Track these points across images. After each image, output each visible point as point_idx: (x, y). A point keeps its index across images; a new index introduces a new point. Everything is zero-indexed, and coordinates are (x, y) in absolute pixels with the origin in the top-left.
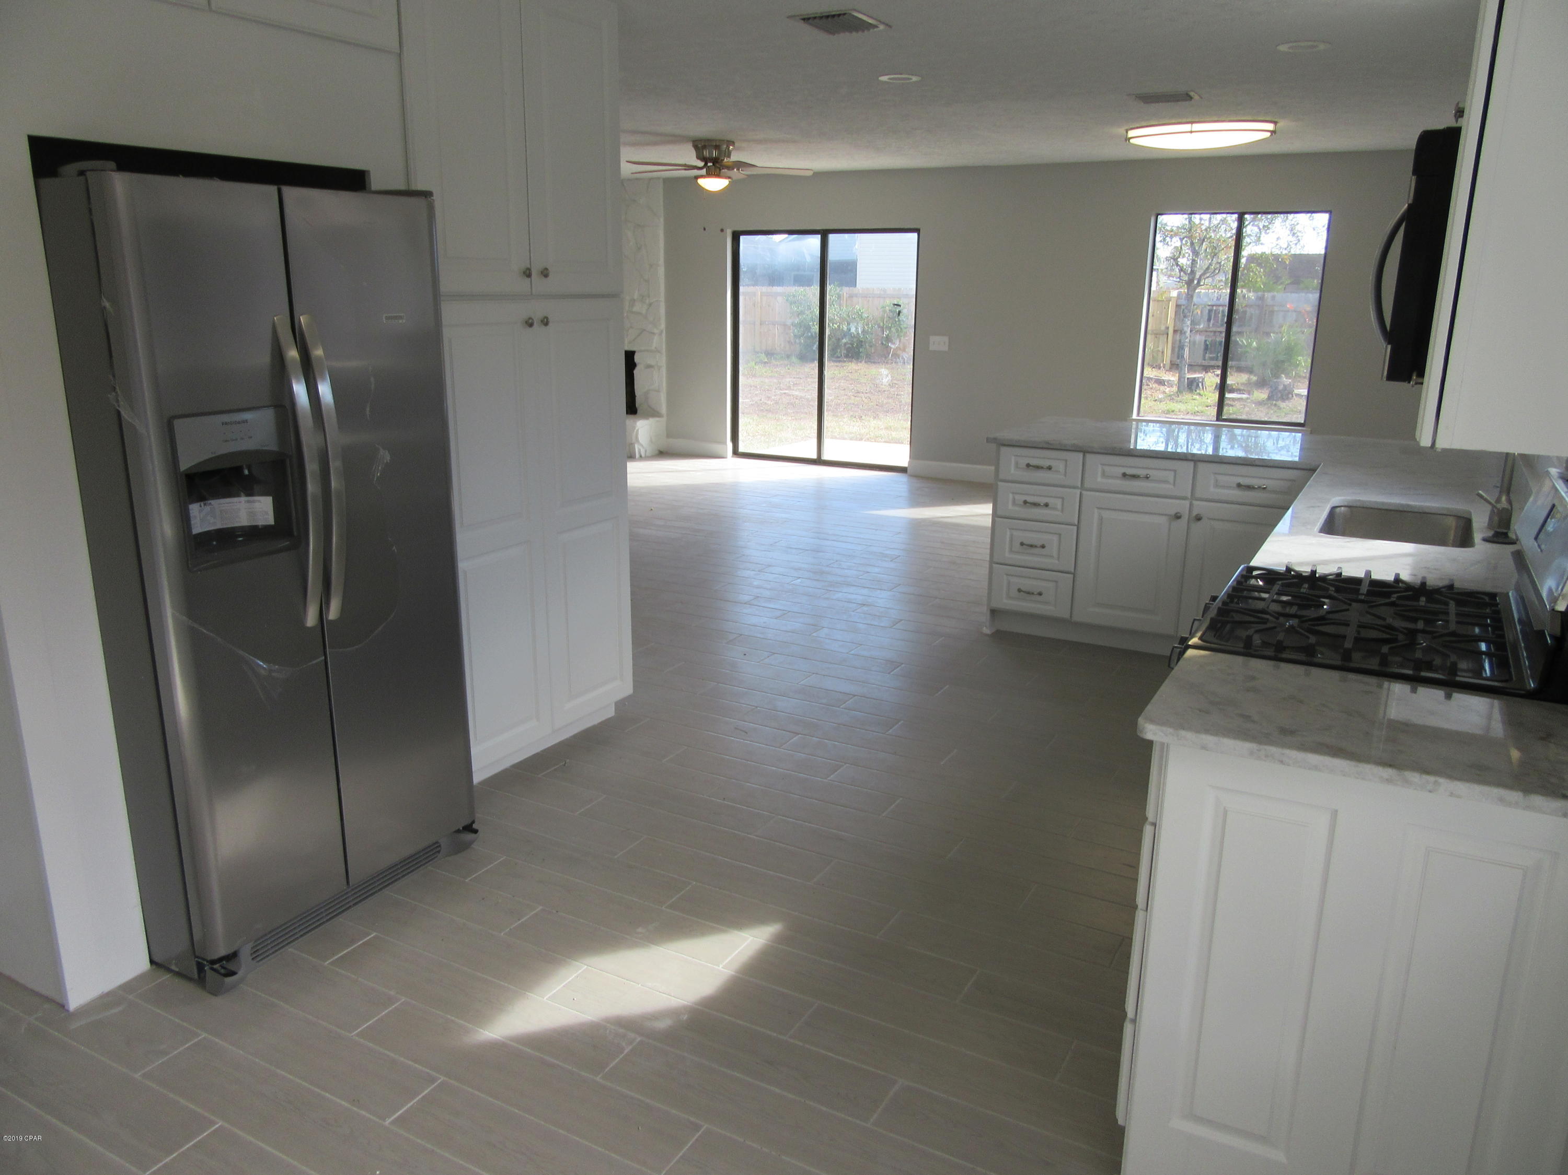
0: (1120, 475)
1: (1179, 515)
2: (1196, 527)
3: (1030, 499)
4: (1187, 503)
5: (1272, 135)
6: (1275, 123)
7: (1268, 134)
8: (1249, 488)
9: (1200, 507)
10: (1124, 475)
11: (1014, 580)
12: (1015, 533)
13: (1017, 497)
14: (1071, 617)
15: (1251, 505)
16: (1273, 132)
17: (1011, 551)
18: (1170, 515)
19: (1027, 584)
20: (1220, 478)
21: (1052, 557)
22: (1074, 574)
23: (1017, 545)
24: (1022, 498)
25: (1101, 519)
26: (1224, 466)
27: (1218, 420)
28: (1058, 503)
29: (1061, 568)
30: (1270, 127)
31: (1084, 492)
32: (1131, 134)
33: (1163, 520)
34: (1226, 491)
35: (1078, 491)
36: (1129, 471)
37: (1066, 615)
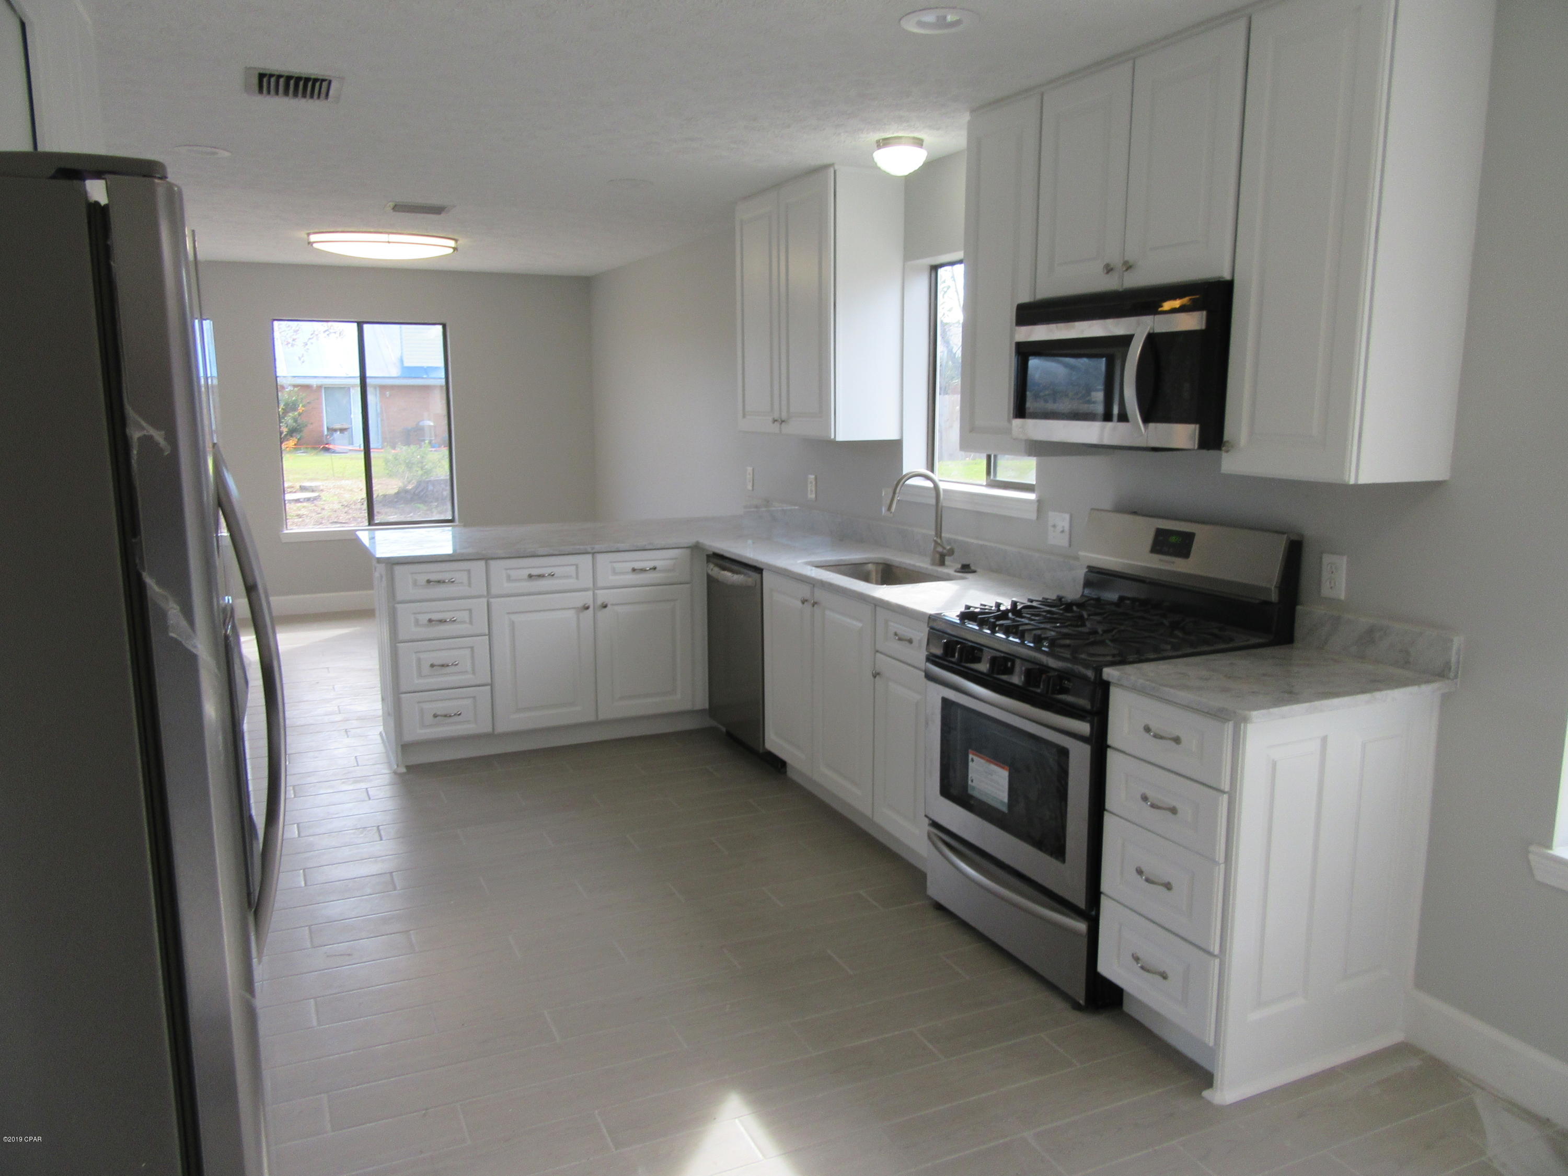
0: (526, 577)
1: (587, 605)
2: (602, 614)
3: (435, 617)
4: (590, 593)
5: (454, 251)
6: (456, 240)
7: (451, 250)
8: (643, 570)
9: (602, 596)
10: (530, 576)
11: (426, 706)
12: (422, 656)
13: (420, 617)
14: (493, 729)
15: (646, 586)
16: (455, 249)
17: (420, 675)
18: (578, 608)
19: (440, 707)
20: (617, 565)
21: (466, 672)
22: (492, 685)
23: (426, 669)
24: (424, 618)
25: (512, 624)
26: (623, 554)
27: (370, 524)
28: (465, 615)
29: (478, 683)
30: (452, 243)
31: (492, 600)
32: (313, 238)
33: (571, 614)
34: (622, 577)
35: (485, 600)
36: (535, 572)
37: (487, 729)
